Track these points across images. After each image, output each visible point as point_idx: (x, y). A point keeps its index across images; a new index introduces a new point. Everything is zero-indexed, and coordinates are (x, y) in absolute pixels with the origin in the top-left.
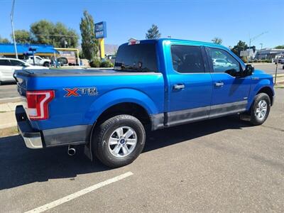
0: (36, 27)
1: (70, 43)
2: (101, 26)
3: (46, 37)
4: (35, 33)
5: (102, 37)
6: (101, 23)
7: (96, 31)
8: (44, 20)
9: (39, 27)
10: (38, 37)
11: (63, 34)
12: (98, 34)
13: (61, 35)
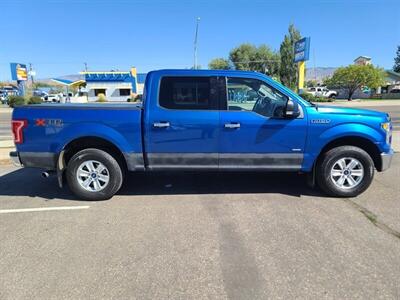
0: (235, 54)
1: (273, 71)
2: (302, 45)
3: (245, 65)
4: (234, 60)
5: (302, 60)
6: (304, 40)
7: (296, 52)
8: (246, 43)
9: (239, 53)
10: (236, 65)
11: (266, 59)
12: (297, 56)
13: (262, 61)
